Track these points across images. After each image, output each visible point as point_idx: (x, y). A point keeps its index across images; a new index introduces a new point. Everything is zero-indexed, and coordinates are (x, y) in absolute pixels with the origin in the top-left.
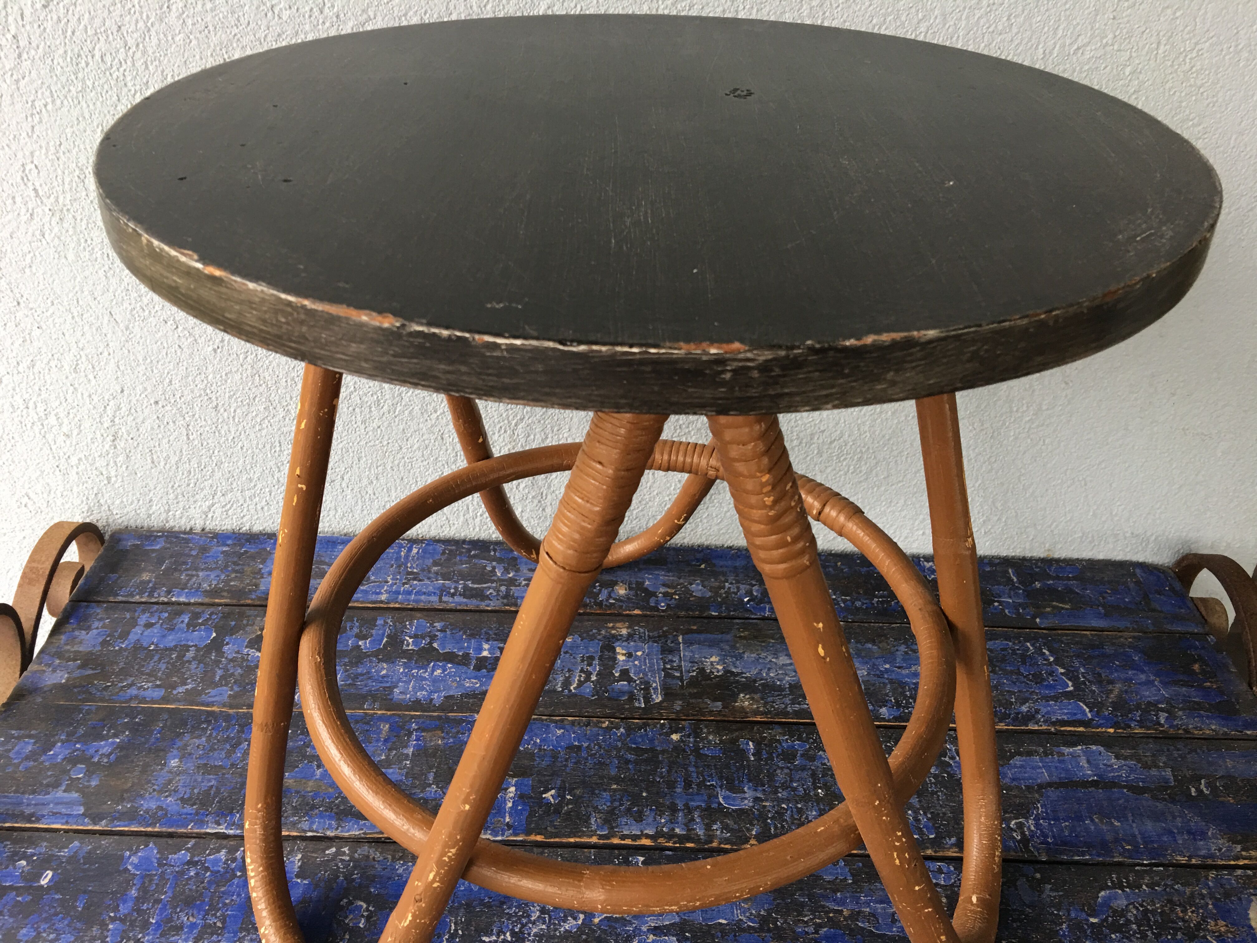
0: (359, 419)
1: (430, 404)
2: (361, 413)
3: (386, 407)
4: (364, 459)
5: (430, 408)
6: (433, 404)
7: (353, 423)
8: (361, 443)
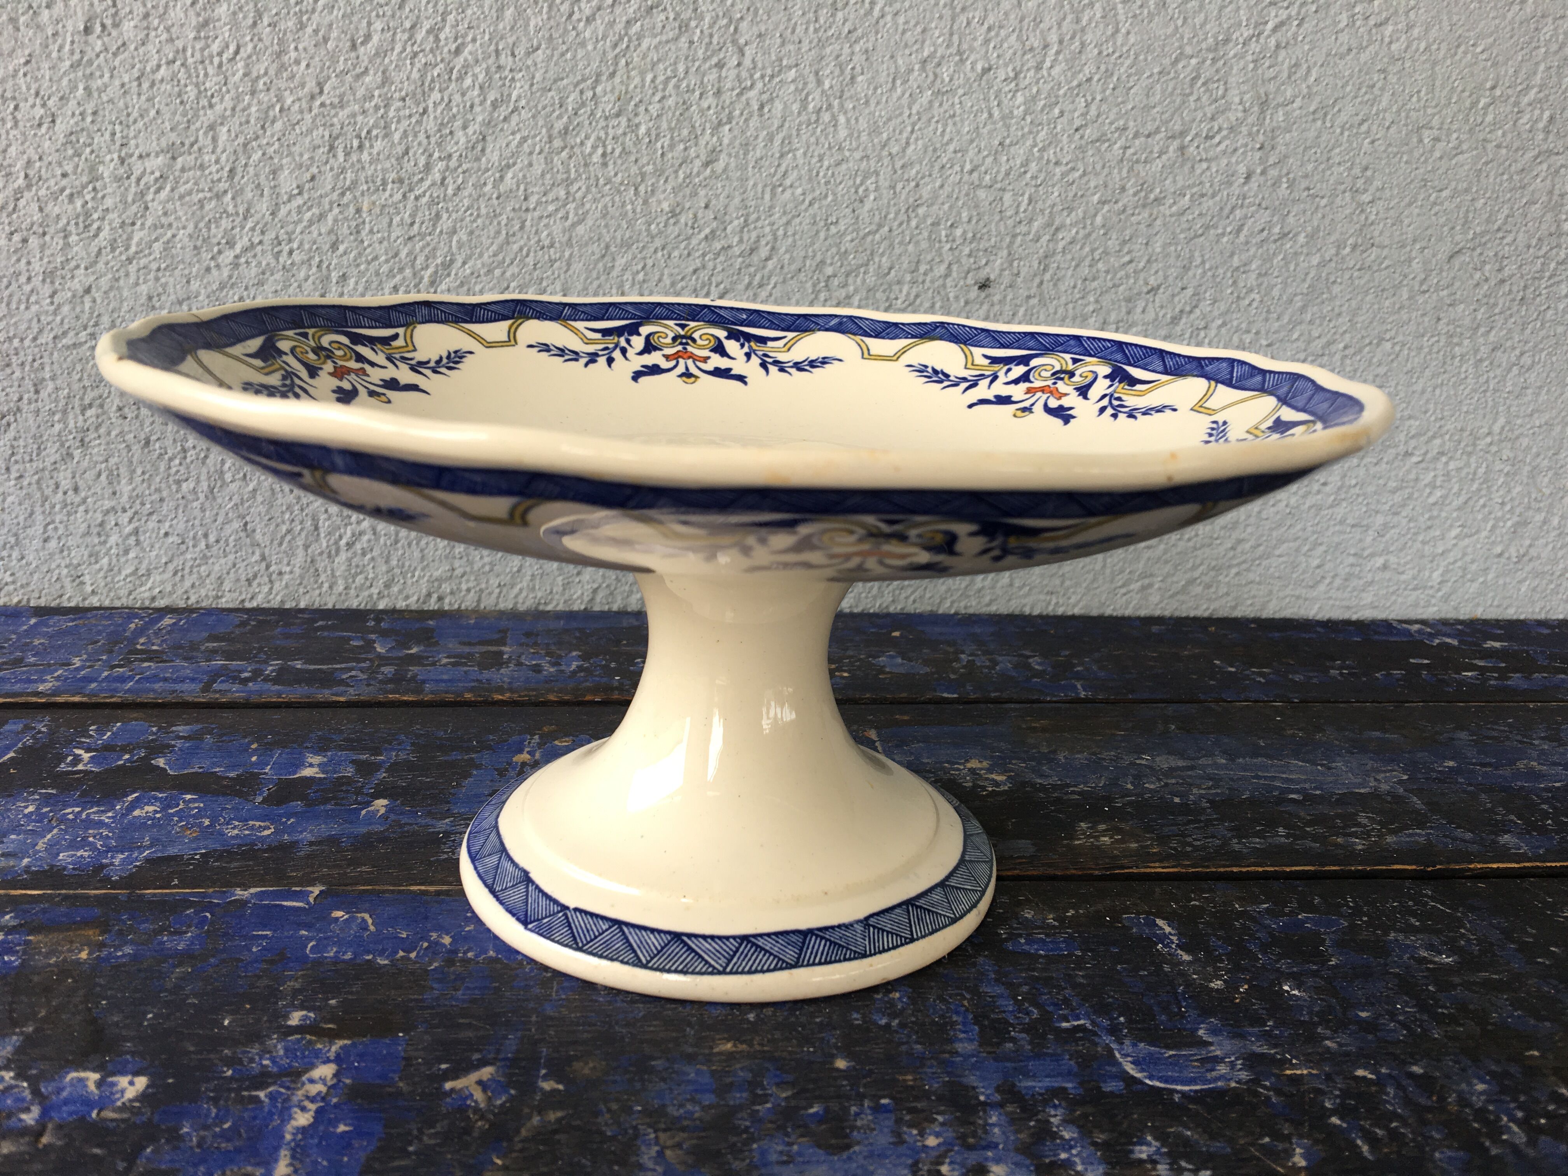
0: (37, 267)
1: (217, 221)
2: (43, 247)
3: (105, 234)
4: (51, 386)
5: (217, 233)
6: (225, 223)
7: (23, 279)
8: (42, 340)
